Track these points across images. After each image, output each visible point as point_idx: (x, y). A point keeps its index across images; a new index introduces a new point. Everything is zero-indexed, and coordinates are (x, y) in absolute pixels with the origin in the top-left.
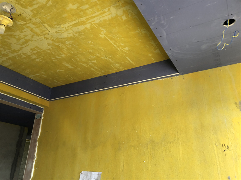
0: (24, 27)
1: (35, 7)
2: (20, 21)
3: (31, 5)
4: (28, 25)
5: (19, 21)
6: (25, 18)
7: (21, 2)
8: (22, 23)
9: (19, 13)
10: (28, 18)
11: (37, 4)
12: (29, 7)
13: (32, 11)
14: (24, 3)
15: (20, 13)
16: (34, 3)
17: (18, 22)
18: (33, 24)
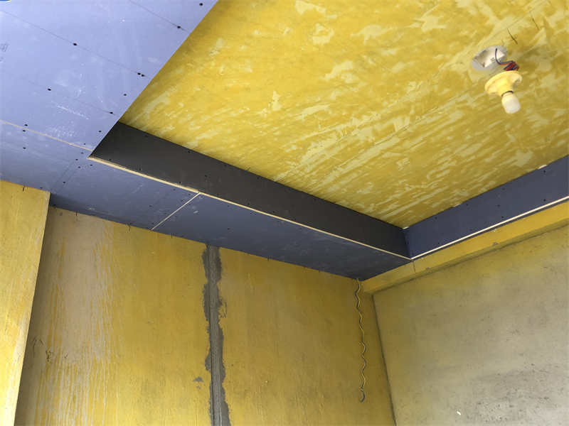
0: (557, 32)
1: (487, 11)
2: (534, 39)
3: (483, 18)
4: (552, 24)
5: (536, 42)
6: (526, 29)
7: (472, 36)
8: (545, 36)
9: (507, 42)
10: (524, 24)
11: (477, 7)
12: (488, 23)
13: (500, 18)
14: (476, 31)
15: (507, 38)
16: (473, 12)
17: (538, 44)
18: (550, 14)
